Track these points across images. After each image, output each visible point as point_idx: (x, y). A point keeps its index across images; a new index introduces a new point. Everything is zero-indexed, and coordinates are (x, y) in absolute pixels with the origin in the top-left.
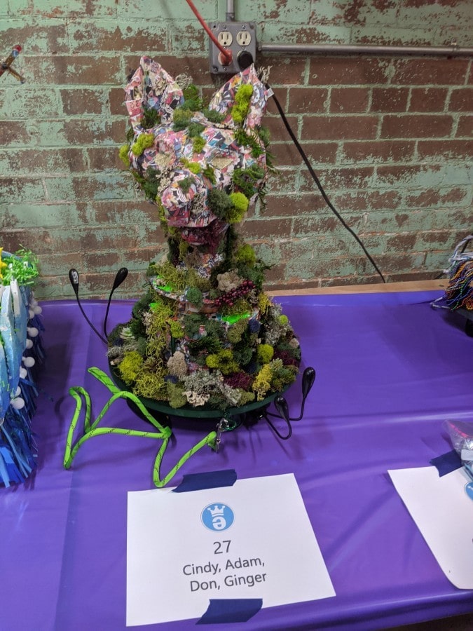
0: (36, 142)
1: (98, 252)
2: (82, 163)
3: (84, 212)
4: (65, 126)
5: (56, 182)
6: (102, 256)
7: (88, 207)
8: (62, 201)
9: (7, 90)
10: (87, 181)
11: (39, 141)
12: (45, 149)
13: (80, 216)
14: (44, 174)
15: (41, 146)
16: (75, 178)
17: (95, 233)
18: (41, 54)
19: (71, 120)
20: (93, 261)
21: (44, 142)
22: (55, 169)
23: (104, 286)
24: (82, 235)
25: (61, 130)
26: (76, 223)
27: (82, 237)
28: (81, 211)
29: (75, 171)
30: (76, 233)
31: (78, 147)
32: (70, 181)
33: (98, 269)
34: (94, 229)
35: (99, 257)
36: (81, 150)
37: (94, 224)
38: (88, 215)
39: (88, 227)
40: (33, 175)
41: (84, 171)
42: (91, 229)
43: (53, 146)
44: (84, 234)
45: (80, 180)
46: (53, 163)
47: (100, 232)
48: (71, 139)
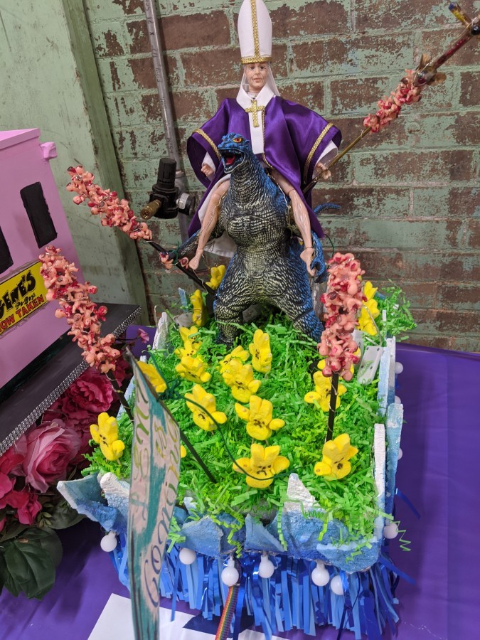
0: (414, 142)
1: (461, 285)
2: (469, 169)
3: (456, 232)
4: (457, 121)
5: (427, 193)
6: (466, 290)
7: (462, 227)
8: (429, 218)
9: (391, 77)
10: (470, 192)
11: (418, 141)
12: (423, 151)
13: (448, 238)
14: (415, 184)
15: (418, 148)
16: (454, 189)
17: (463, 260)
18: (447, 27)
19: (468, 113)
20: (451, 295)
21: (425, 142)
22: (430, 176)
23: (457, 327)
24: (444, 261)
25: (451, 126)
26: (441, 245)
27: (444, 264)
28: (451, 231)
29: (456, 179)
30: (437, 259)
31: (468, 148)
32: (446, 192)
33: (455, 306)
34: (464, 255)
35: (462, 290)
36: (471, 152)
37: (464, 249)
38: (459, 237)
39: (455, 251)
40: (400, 184)
41: (468, 180)
42: (459, 255)
43: (433, 148)
44: (447, 260)
45: (460, 192)
46: (429, 169)
47: (471, 259)
48: (460, 139)
